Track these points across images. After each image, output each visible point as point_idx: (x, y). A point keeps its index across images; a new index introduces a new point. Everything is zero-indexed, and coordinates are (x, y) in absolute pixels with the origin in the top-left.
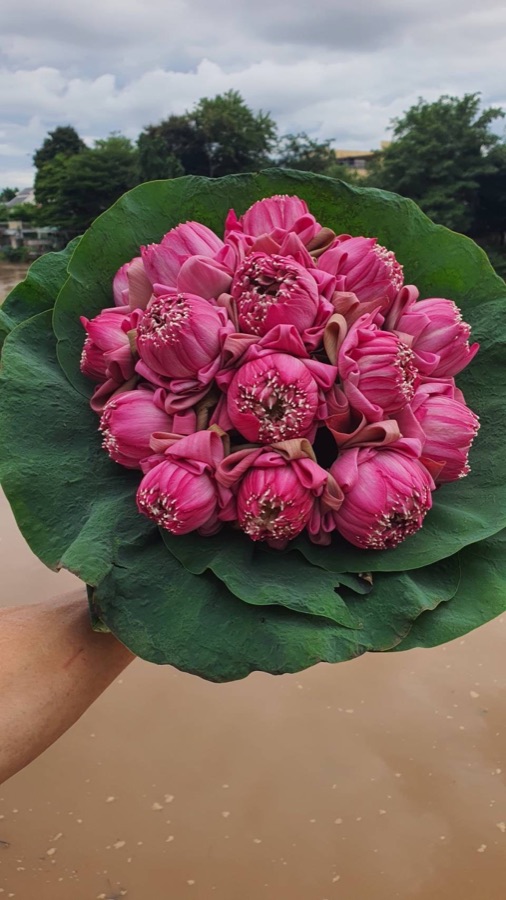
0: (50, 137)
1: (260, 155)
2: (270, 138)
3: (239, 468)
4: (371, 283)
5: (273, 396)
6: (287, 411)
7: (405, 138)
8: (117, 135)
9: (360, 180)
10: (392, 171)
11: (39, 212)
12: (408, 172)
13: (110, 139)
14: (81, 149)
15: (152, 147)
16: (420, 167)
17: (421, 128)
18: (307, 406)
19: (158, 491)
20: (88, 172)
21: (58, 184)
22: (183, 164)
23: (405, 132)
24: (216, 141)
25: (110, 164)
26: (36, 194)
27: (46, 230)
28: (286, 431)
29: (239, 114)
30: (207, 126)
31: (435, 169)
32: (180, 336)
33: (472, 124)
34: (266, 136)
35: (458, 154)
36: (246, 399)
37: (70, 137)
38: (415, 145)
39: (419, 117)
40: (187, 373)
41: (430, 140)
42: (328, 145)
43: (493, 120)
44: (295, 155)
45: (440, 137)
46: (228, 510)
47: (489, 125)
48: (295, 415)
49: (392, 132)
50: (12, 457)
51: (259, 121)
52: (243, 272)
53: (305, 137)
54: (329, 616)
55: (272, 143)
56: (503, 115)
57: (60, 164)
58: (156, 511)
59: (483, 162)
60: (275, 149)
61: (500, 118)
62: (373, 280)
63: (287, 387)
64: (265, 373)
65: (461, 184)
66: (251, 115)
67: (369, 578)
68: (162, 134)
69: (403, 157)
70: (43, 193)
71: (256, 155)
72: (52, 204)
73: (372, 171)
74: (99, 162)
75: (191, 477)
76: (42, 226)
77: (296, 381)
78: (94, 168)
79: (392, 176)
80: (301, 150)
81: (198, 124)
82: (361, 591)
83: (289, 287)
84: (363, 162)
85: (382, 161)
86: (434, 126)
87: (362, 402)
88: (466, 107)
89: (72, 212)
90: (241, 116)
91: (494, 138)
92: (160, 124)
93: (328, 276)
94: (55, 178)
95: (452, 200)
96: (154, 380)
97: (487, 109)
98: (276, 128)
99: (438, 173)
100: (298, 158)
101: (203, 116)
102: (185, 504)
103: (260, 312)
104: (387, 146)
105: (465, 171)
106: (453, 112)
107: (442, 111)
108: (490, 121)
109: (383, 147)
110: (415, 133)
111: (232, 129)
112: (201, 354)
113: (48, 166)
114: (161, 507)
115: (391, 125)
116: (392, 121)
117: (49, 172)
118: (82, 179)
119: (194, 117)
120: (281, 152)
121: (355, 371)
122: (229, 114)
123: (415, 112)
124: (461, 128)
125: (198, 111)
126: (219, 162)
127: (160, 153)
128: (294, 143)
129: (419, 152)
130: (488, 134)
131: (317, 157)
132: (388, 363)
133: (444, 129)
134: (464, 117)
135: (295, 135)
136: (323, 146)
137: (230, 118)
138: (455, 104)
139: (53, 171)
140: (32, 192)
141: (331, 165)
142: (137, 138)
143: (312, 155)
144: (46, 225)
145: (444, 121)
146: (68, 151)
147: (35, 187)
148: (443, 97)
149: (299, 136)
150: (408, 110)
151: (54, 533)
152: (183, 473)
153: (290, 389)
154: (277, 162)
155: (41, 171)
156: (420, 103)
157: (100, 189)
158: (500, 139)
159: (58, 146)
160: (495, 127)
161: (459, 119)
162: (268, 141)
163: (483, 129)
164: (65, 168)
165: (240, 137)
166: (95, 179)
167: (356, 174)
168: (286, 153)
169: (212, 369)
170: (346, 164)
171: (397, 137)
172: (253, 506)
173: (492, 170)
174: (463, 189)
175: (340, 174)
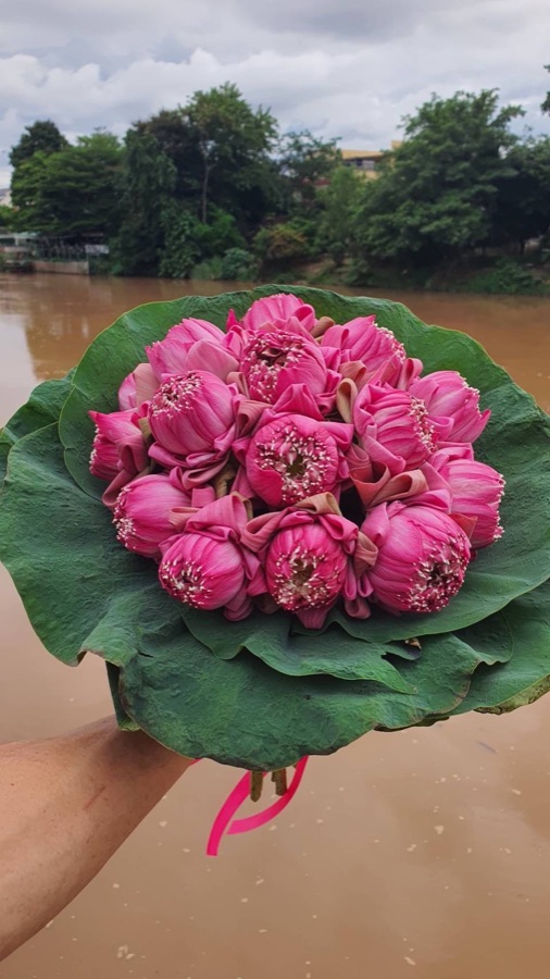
0: (27, 133)
1: (260, 154)
2: (271, 136)
3: (265, 529)
4: (376, 355)
5: (292, 452)
6: (309, 466)
7: (418, 137)
8: (102, 132)
9: (369, 183)
10: (402, 173)
11: (16, 216)
12: (420, 174)
13: (94, 135)
14: (62, 145)
15: (140, 145)
16: (433, 169)
17: (434, 127)
18: (328, 458)
19: (182, 561)
20: (71, 172)
21: (37, 185)
22: (175, 163)
23: (418, 131)
24: (211, 138)
25: (94, 164)
26: (12, 195)
27: (24, 236)
28: (310, 487)
29: (237, 109)
30: (202, 122)
31: (450, 171)
32: (194, 403)
33: (489, 122)
34: (267, 134)
35: (474, 154)
36: (265, 457)
37: (50, 133)
38: (427, 145)
39: (433, 114)
40: (204, 444)
41: (445, 139)
42: (334, 144)
43: (512, 118)
44: (298, 155)
45: (455, 136)
46: (256, 583)
47: (508, 124)
48: (317, 468)
49: (403, 130)
50: (23, 554)
51: (259, 117)
52: (250, 349)
53: (309, 135)
54: (380, 680)
55: (273, 141)
56: (523, 114)
57: (39, 163)
58: (180, 586)
59: (501, 165)
60: (276, 148)
61: (519, 116)
62: (376, 352)
63: (306, 440)
64: (282, 428)
65: (477, 188)
66: (249, 110)
67: (417, 643)
68: (152, 132)
69: (414, 158)
70: (22, 194)
71: (255, 155)
72: (30, 206)
73: (381, 174)
74: (83, 161)
75: (215, 543)
76: (19, 232)
77: (315, 433)
78: (78, 168)
79: (403, 178)
80: (305, 150)
81: (192, 120)
82: (410, 657)
83: (295, 354)
84: (372, 162)
85: (392, 162)
86: (449, 124)
87: (384, 453)
88: (483, 104)
89: (53, 215)
90: (238, 112)
91: (514, 138)
92: (150, 120)
93: (332, 350)
94: (35, 177)
95: (468, 205)
96: (169, 459)
97: (506, 107)
98: (277, 126)
99: (453, 176)
100: (301, 159)
101: (197, 111)
102: (211, 570)
103: (270, 380)
104: (398, 145)
105: (482, 173)
106: (470, 110)
107: (457, 108)
108: (509, 120)
109: (394, 147)
110: (428, 132)
111: (229, 126)
112: (216, 423)
113: (26, 165)
114: (186, 580)
115: (403, 123)
116: (404, 119)
117: (27, 171)
118: (65, 179)
119: (188, 112)
120: (282, 152)
121: (372, 424)
122: (226, 109)
123: (428, 109)
124: (477, 127)
125: (192, 105)
126: (214, 161)
127: (149, 152)
128: (297, 142)
129: (432, 153)
130: (506, 134)
131: (323, 158)
132: (403, 414)
133: (460, 128)
134: (481, 115)
135: (298, 133)
136: (329, 145)
137: (227, 114)
138: (471, 101)
139: (31, 171)
140: (8, 193)
141: (337, 166)
142: (125, 135)
143: (316, 155)
144: (24, 230)
145: (460, 120)
146: (49, 148)
147: (12, 187)
148: (458, 93)
149: (302, 134)
150: (421, 106)
151: (71, 629)
152: (207, 540)
153: (308, 442)
154: (278, 163)
155: (18, 170)
156: (434, 99)
157: (83, 190)
158: (520, 139)
159: (36, 143)
160: (514, 127)
161: (475, 116)
162: (268, 139)
163: (501, 128)
164: (45, 167)
165: (237, 134)
166: (78, 180)
167: (364, 177)
168: (288, 153)
169: (228, 436)
170: (354, 165)
171: (408, 137)
172: (283, 567)
173: (512, 173)
174: (481, 193)
175: (347, 176)
